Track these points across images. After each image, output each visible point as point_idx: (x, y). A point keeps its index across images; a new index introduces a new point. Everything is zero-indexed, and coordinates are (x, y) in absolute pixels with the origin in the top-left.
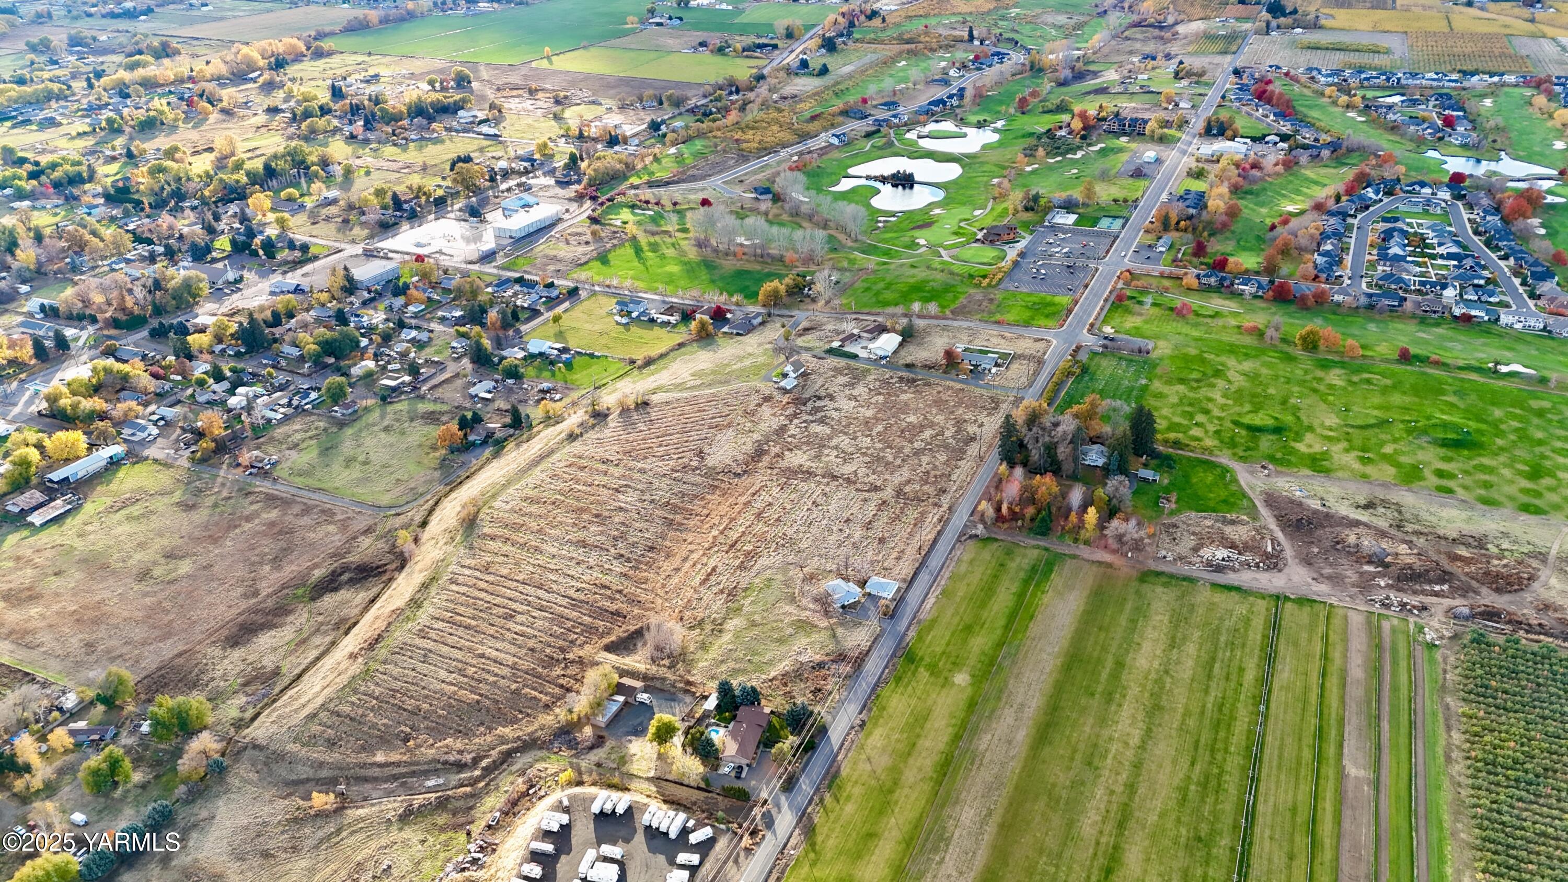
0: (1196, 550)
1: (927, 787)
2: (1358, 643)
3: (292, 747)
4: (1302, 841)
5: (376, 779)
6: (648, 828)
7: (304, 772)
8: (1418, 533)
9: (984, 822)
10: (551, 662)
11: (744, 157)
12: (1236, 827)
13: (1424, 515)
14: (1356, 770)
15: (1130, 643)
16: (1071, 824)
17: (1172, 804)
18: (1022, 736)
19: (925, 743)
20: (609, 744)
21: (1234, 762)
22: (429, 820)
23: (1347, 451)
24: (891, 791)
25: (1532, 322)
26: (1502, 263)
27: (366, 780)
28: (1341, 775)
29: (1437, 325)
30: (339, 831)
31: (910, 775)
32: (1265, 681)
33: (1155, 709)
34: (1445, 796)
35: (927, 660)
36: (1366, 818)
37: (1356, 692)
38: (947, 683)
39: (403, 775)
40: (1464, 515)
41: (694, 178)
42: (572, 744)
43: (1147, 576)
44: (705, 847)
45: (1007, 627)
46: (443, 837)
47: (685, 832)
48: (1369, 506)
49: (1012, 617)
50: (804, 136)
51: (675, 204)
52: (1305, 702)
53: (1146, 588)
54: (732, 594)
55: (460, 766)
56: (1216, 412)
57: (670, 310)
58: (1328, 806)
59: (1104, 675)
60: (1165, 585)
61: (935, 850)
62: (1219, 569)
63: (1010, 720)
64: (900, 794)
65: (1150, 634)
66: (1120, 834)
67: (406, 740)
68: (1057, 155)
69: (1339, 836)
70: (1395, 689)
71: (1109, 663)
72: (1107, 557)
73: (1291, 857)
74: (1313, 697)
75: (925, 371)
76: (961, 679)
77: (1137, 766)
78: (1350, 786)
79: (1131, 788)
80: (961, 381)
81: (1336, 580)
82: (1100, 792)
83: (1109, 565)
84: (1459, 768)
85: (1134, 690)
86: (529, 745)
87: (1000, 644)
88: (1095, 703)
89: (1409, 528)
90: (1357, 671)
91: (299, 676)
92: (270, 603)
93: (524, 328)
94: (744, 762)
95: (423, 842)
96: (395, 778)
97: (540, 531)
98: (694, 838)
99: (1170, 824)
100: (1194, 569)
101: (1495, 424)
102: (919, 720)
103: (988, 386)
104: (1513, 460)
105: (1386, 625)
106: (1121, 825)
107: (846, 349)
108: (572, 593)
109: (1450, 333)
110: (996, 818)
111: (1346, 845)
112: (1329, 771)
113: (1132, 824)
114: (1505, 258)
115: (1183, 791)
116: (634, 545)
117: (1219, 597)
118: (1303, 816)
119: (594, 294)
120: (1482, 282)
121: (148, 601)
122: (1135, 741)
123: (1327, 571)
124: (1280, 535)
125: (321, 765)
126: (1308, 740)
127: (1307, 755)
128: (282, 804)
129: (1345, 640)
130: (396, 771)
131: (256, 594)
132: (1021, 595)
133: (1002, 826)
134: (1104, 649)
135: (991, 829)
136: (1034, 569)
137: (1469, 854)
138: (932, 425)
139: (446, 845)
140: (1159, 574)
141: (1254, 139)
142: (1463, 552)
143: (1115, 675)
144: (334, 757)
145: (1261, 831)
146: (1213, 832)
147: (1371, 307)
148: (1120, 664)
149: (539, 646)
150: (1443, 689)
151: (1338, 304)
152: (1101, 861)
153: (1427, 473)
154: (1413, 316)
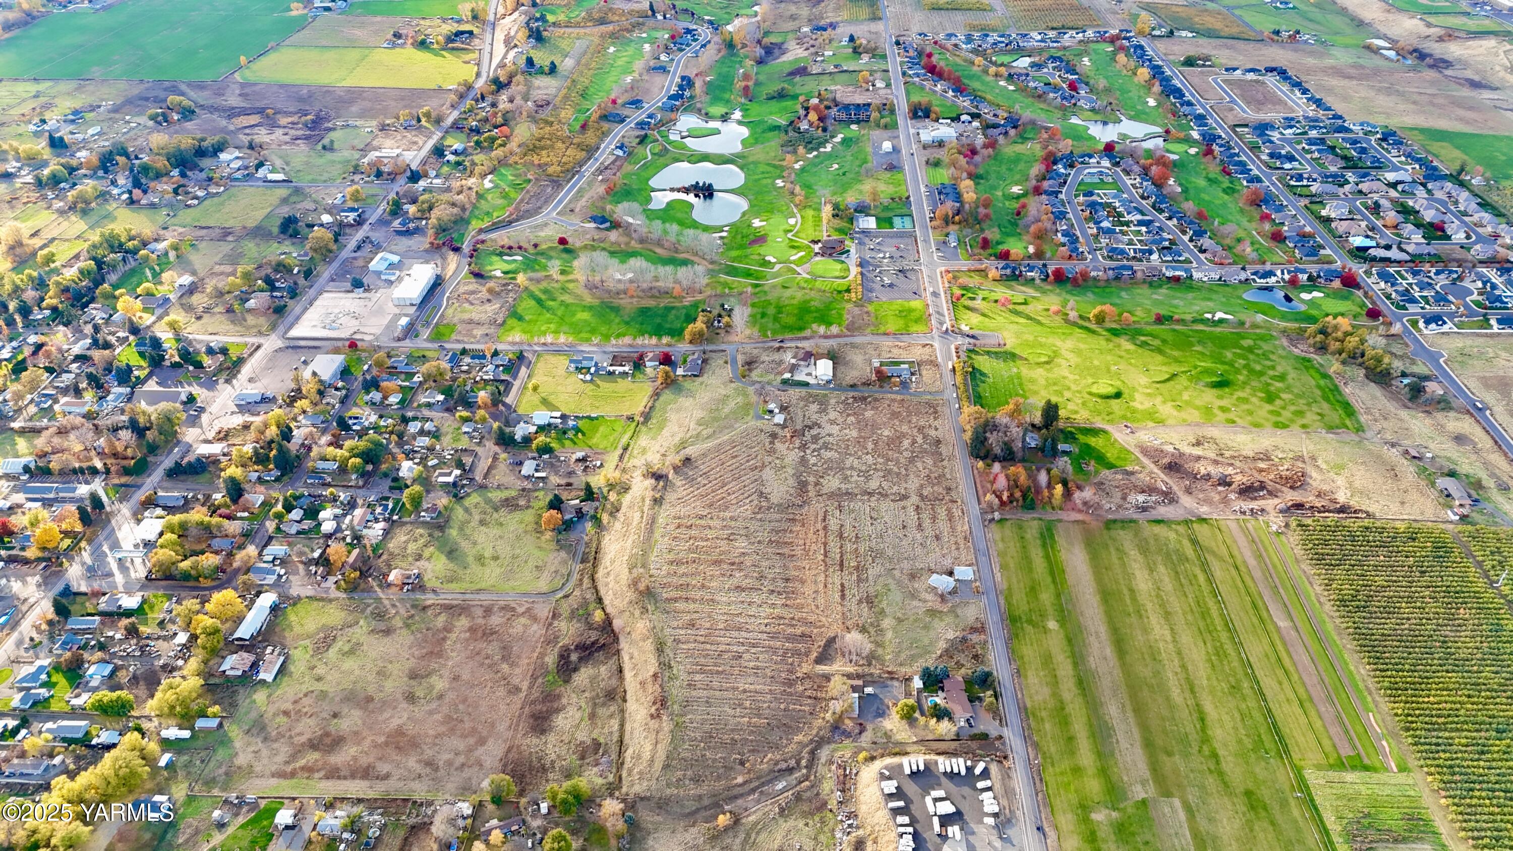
0: (1124, 498)
1: (1080, 699)
2: (1243, 542)
3: (668, 792)
4: (1280, 673)
5: (742, 795)
6: (945, 773)
7: (691, 806)
8: (1233, 457)
9: (1124, 711)
10: (790, 683)
11: (557, 184)
12: (1247, 674)
13: (1230, 444)
14: (1283, 624)
15: (1129, 576)
16: (1168, 699)
17: (1209, 670)
18: (1109, 651)
19: (1061, 673)
20: (869, 727)
21: (1224, 636)
22: (798, 809)
23: (1164, 402)
24: (1063, 709)
25: (1213, 275)
26: (1169, 223)
27: (736, 797)
28: (1278, 629)
29: (1160, 286)
30: (748, 835)
31: (1067, 696)
32: (1210, 579)
33: (1167, 615)
34: (1330, 627)
35: (1024, 618)
36: (1301, 650)
37: (1257, 574)
38: (1046, 631)
39: (757, 787)
40: (1249, 437)
41: (528, 214)
42: (847, 734)
43: (1110, 524)
44: (985, 774)
45: (1054, 581)
46: (817, 818)
47: (969, 769)
48: (1198, 444)
49: (1052, 574)
50: (591, 151)
51: (536, 246)
52: (1237, 587)
53: (1113, 533)
54: (869, 601)
55: (790, 770)
56: (1074, 387)
57: (616, 360)
58: (1280, 648)
59: (1128, 601)
60: (1123, 528)
61: (1110, 736)
62: (1144, 509)
63: (1097, 645)
64: (1069, 708)
65: (1136, 566)
66: (1195, 697)
67: (742, 763)
68: (813, 149)
69: (1295, 664)
70: (1275, 567)
71: (1125, 591)
72: (1080, 517)
73: (1280, 683)
74: (1240, 585)
75: (865, 388)
76: (1052, 625)
77: (1179, 653)
78: (1284, 632)
79: (1184, 667)
80: (897, 393)
81: (1208, 501)
82: (1170, 675)
83: (1083, 522)
84: (1328, 606)
85: (1149, 606)
86: (819, 743)
87: (1058, 595)
88: (1134, 619)
89: (1227, 454)
90: (1252, 562)
91: (621, 742)
92: (536, 694)
93: (508, 400)
94: (968, 715)
95: (807, 825)
96: (753, 791)
97: (703, 586)
98: (978, 771)
99: (1215, 683)
100: (1131, 514)
101: (1231, 364)
102: (1047, 660)
103: (916, 394)
104: (1253, 389)
105: (1249, 525)
106: (1192, 691)
107: (796, 378)
108: (763, 628)
109: (1171, 293)
110: (1129, 708)
111: (1300, 668)
112: (1271, 627)
113: (1196, 689)
114: (1170, 218)
115: (1210, 660)
116: (774, 579)
117: (1157, 529)
118: (1273, 659)
119: (539, 355)
120: (1167, 244)
121: (438, 717)
122: (1169, 638)
123: (1201, 496)
124: (1166, 479)
125: (700, 797)
126: (1251, 612)
127: (1255, 620)
128: (694, 830)
129: (1235, 541)
130: (753, 785)
131: (518, 689)
132: (1047, 557)
133: (1134, 711)
134: (1117, 582)
135: (1130, 714)
136: (1042, 535)
137: (1356, 656)
138: (904, 435)
139: (822, 821)
140: (1115, 521)
141: (953, 120)
142: (1262, 465)
143: (1134, 599)
144: (704, 789)
145: (1259, 674)
146: (1238, 681)
147: (1117, 278)
148: (1132, 591)
149: (775, 673)
150: (1297, 561)
151: (1095, 278)
152: (1195, 715)
153: (1216, 411)
154: (1144, 281)
